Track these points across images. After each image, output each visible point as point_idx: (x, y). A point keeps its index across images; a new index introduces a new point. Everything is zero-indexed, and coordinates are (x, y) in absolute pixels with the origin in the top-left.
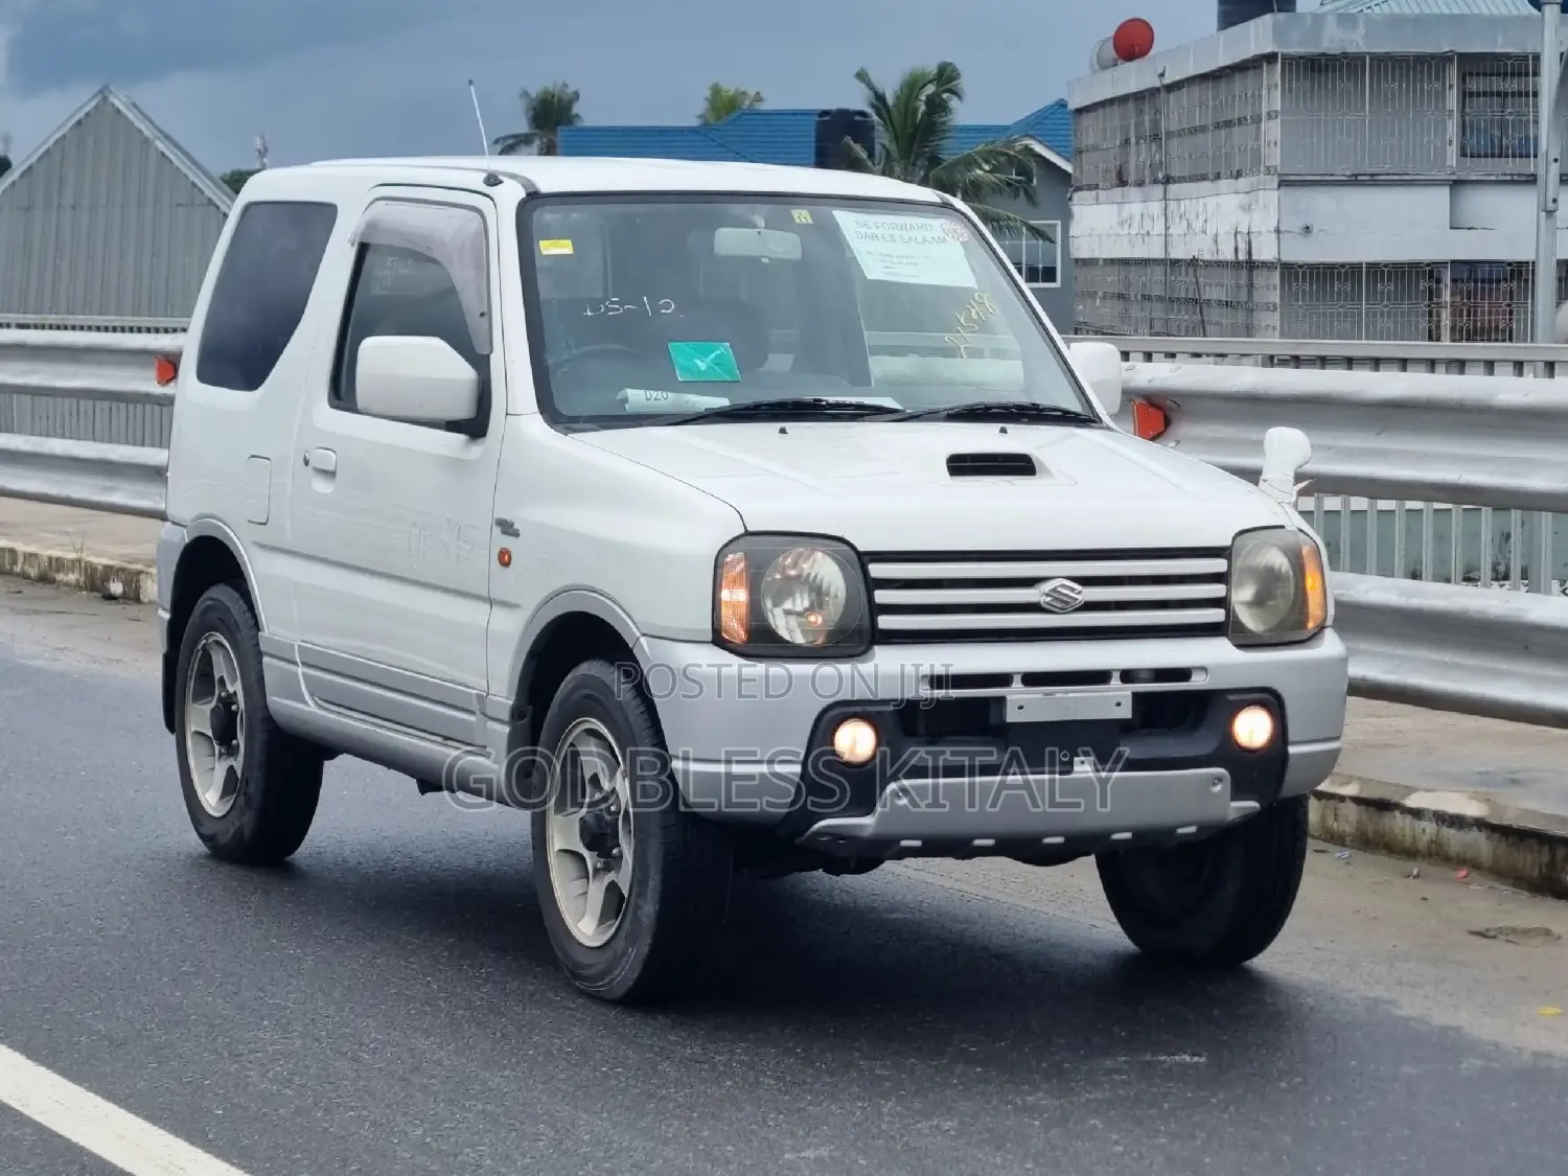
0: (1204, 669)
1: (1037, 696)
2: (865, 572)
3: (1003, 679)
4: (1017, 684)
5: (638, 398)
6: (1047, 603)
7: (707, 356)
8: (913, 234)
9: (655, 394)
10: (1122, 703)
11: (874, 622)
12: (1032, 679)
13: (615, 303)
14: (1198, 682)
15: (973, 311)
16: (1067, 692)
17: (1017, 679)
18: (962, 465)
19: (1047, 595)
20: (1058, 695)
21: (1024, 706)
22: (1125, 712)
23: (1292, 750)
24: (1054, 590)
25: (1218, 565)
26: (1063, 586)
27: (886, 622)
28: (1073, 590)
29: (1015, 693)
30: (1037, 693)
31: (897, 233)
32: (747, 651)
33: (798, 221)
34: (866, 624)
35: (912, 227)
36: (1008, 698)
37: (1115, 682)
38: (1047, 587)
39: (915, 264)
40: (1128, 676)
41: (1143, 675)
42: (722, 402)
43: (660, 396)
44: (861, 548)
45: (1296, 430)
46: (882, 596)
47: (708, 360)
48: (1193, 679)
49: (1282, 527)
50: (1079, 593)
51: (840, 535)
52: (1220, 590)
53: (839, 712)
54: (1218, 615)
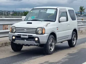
3: (21, 35)
12: (23, 35)
22: (28, 37)
23: (40, 41)
25: (36, 29)
27: (16, 31)
40: (28, 35)
52: (35, 31)
53: (13, 36)
54: (35, 32)
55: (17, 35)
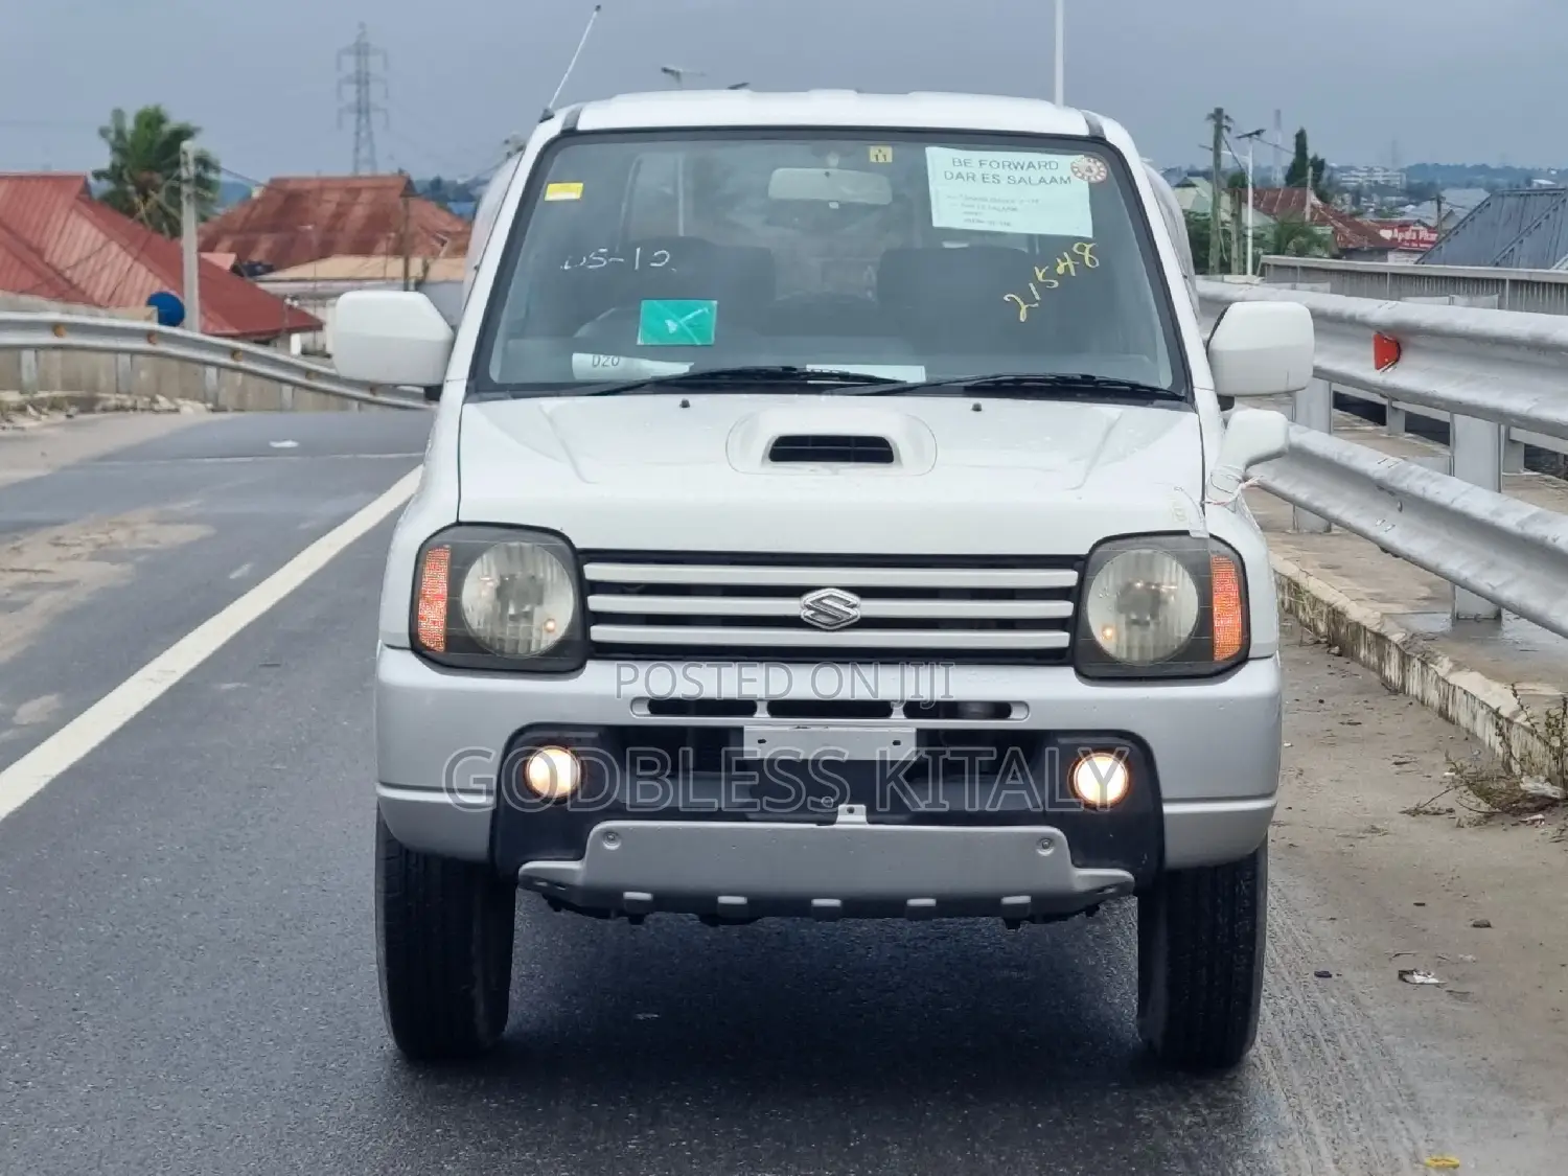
0: (1023, 704)
1: (787, 729)
2: (580, 574)
3: (746, 707)
4: (762, 714)
5: (584, 363)
6: (807, 617)
7: (683, 316)
8: (1024, 174)
9: (603, 359)
10: (902, 743)
11: (586, 633)
12: (780, 708)
13: (602, 255)
14: (1018, 721)
15: (1062, 265)
16: (827, 726)
17: (762, 708)
18: (789, 449)
19: (809, 608)
20: (813, 729)
21: (764, 738)
23: (1168, 809)
24: (819, 600)
25: (1068, 578)
26: (830, 597)
27: (600, 633)
28: (847, 603)
29: (757, 725)
30: (787, 724)
31: (1003, 173)
32: (447, 660)
33: (873, 159)
34: (578, 636)
35: (1031, 165)
36: (746, 729)
37: (898, 715)
38: (809, 598)
39: (1014, 209)
40: (913, 709)
41: (974, 709)
42: (680, 368)
43: (609, 363)
44: (579, 545)
45: (1275, 412)
46: (597, 603)
47: (682, 321)
48: (1012, 716)
49: (1186, 533)
50: (853, 606)
51: (557, 528)
52: (1064, 609)
53: (532, 737)
54: (1060, 639)
55: (642, 717)
